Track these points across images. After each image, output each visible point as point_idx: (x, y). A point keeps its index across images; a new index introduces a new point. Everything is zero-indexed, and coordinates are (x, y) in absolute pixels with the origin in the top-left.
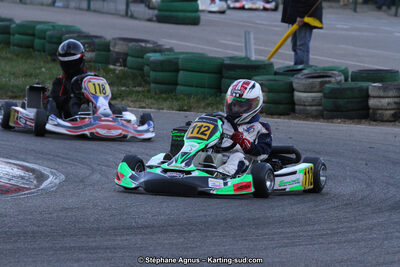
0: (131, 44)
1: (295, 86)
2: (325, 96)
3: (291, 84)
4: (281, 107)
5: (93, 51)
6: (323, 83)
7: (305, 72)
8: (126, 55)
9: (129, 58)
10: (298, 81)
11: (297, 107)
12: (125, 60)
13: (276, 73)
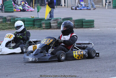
0: (11, 17)
1: (51, 23)
2: (58, 24)
3: (50, 22)
4: (48, 27)
5: (2, 19)
6: (57, 21)
7: (52, 19)
8: (11, 19)
9: (11, 20)
10: (52, 21)
11: (52, 27)
12: (10, 21)
13: (46, 20)
